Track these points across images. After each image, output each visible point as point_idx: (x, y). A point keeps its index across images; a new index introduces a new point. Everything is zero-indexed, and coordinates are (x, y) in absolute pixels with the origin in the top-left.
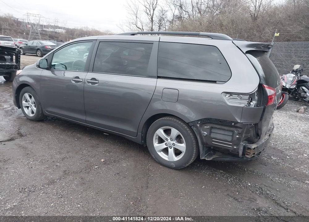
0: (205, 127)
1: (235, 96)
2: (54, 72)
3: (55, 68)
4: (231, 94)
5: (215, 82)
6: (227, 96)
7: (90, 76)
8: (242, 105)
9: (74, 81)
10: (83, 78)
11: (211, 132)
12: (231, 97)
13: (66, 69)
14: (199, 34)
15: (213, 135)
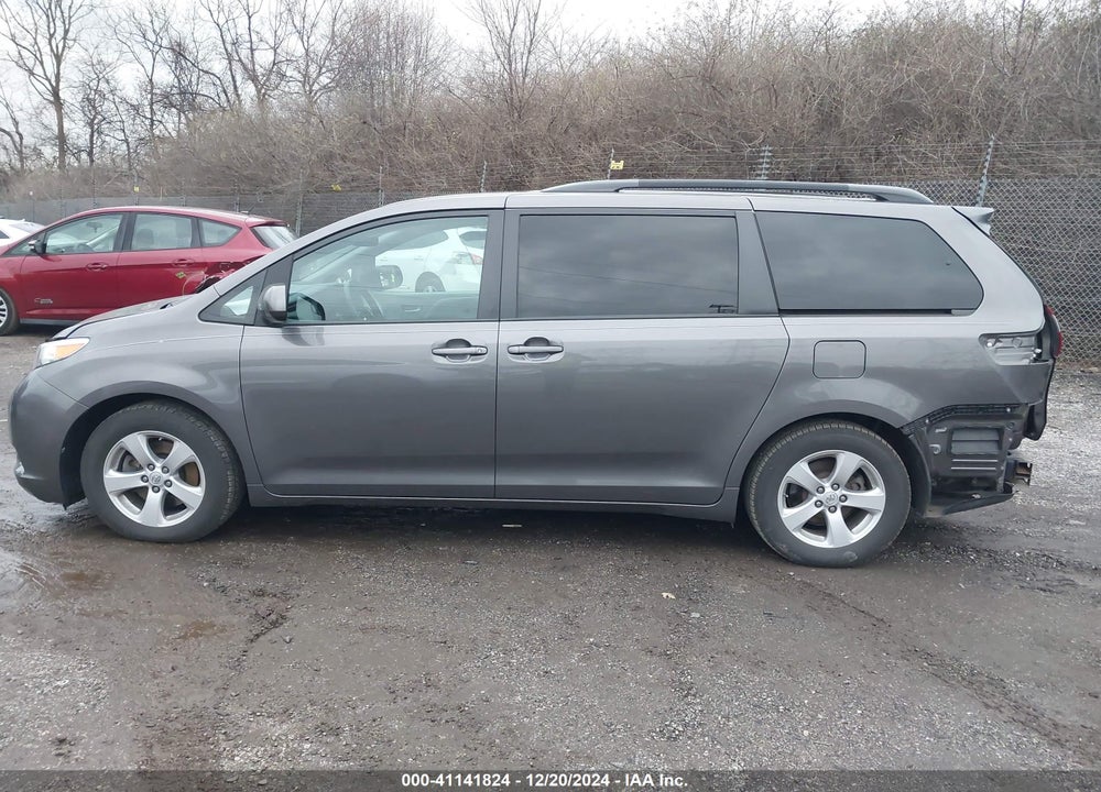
0: (937, 431)
1: (1006, 342)
2: (298, 330)
3: (296, 318)
4: (997, 337)
5: (947, 312)
6: (990, 344)
7: (516, 332)
8: (1025, 362)
9: (444, 355)
10: (488, 342)
11: (950, 442)
12: (999, 345)
13: (324, 319)
14: (848, 187)
15: (956, 449)
